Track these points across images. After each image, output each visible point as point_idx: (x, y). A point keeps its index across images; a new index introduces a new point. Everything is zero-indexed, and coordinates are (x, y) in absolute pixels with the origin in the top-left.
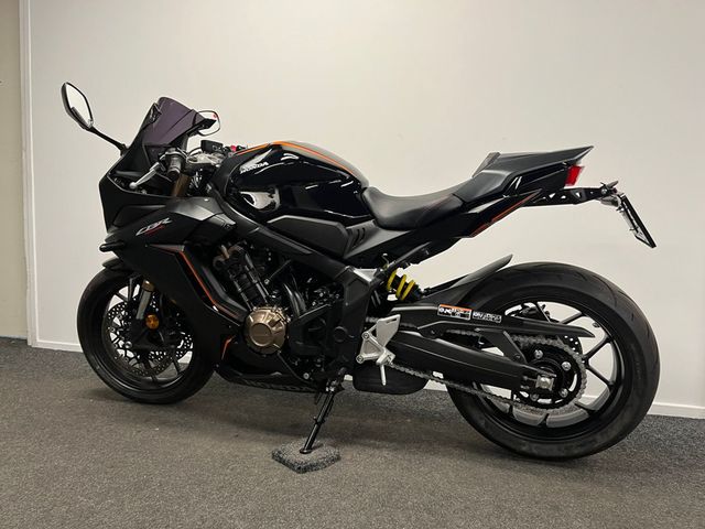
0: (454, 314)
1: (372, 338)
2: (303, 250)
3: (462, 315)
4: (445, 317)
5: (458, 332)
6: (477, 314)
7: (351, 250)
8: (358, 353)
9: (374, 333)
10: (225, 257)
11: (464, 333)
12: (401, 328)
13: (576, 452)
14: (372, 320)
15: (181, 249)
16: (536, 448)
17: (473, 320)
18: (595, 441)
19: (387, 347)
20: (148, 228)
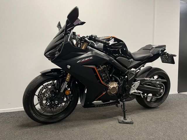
3: (149, 80)
4: (147, 80)
7: (129, 66)
8: (130, 91)
9: (134, 86)
10: (101, 69)
12: (140, 84)
14: (134, 83)
15: (94, 67)
19: (136, 89)
20: (83, 60)
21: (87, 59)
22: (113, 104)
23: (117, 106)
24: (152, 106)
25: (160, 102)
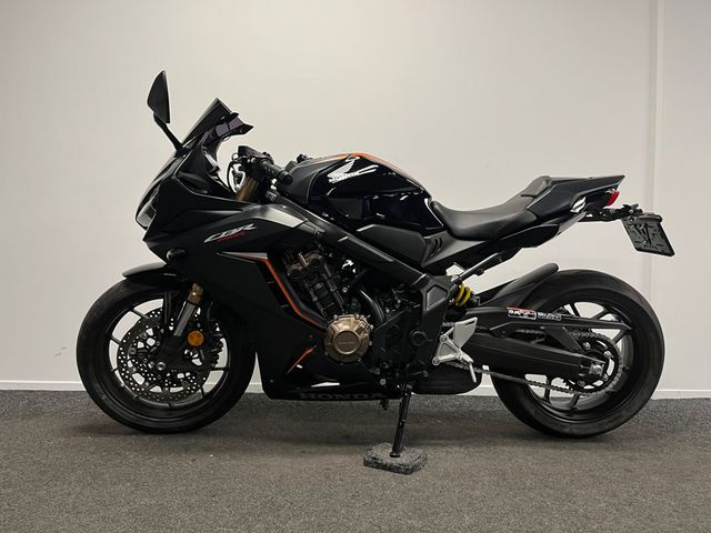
0: (522, 315)
1: (449, 340)
2: (385, 257)
3: (530, 316)
4: (515, 318)
5: (523, 331)
6: (540, 314)
7: (429, 258)
8: (434, 356)
9: (451, 336)
10: (302, 264)
11: (528, 331)
12: (476, 331)
13: (607, 427)
14: (448, 324)
15: (264, 256)
16: (576, 429)
17: (538, 319)
18: (621, 416)
19: (462, 349)
20: (223, 235)
21: (235, 231)
22: (366, 396)
23: (384, 405)
24: (567, 430)
25: (610, 419)
